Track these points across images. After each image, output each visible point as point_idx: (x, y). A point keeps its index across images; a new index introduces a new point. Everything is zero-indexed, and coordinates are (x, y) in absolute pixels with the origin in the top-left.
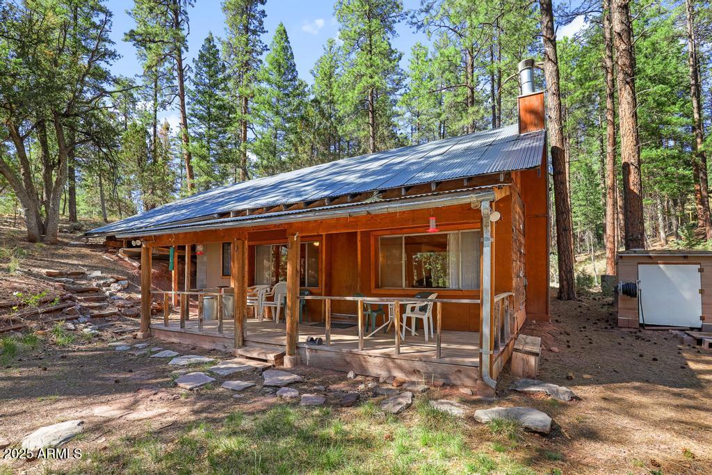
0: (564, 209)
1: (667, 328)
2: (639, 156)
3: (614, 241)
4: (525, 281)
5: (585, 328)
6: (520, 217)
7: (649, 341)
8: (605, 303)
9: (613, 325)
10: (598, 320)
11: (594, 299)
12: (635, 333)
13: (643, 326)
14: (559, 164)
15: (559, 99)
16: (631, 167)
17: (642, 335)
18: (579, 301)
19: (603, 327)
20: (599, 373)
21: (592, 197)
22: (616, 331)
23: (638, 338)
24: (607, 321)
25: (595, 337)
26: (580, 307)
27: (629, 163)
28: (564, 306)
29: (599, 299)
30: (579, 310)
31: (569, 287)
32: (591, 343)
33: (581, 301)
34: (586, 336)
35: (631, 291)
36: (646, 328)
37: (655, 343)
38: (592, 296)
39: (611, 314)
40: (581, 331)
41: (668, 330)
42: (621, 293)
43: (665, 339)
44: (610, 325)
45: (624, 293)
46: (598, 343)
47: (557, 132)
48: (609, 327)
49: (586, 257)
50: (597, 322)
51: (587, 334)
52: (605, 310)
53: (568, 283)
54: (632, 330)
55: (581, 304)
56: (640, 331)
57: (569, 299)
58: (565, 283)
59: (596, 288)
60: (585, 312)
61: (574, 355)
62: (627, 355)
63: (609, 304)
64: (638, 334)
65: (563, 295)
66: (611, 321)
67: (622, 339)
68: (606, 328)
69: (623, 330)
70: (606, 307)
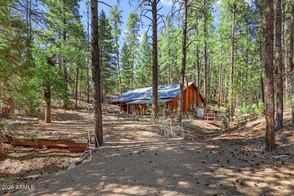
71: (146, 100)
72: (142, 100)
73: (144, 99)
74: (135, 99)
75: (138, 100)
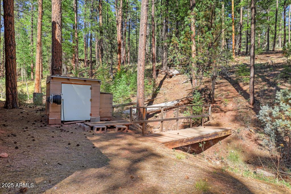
1: (75, 122)
3: (39, 74)
5: (27, 128)
7: (68, 131)
8: (38, 109)
9: (46, 123)
10: (35, 121)
11: (30, 107)
12: (60, 127)
13: (63, 122)
16: (57, 25)
17: (63, 128)
18: (20, 109)
19: (39, 126)
20: (48, 171)
21: (26, 49)
22: (48, 128)
23: (62, 130)
24: (41, 121)
25: (35, 135)
26: (21, 113)
27: (56, 22)
28: (9, 112)
29: (33, 107)
30: (21, 115)
31: (13, 99)
32: (34, 140)
33: (22, 109)
34: (29, 135)
35: (58, 101)
36: (65, 123)
37: (72, 133)
38: (28, 105)
39: (43, 116)
40: (25, 131)
41: (75, 123)
42: (52, 102)
43: (75, 129)
44: (44, 124)
46: (38, 139)
48: (43, 125)
49: (22, 84)
50: (35, 122)
51: (30, 133)
52: (38, 114)
53: (13, 96)
54: (57, 125)
55: (22, 111)
56: (62, 126)
57: (14, 108)
59: (30, 101)
60: (25, 116)
61: (23, 156)
62: (61, 146)
63: (40, 110)
64: (61, 128)
65: (8, 106)
66: (44, 121)
67: (53, 133)
68: (41, 126)
69: (52, 126)
70: (39, 112)
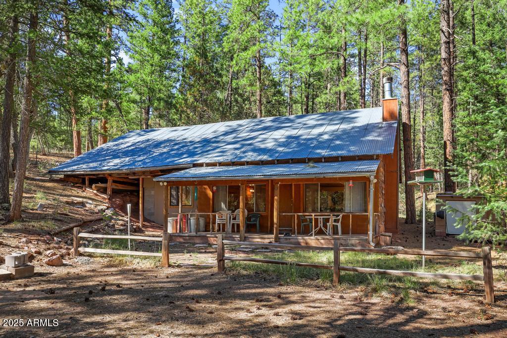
0: (409, 164)
2: (453, 135)
4: (385, 210)
6: (382, 173)
9: (433, 235)
12: (444, 238)
13: (448, 235)
14: (407, 134)
15: (409, 91)
18: (418, 224)
26: (418, 227)
28: (408, 227)
31: (412, 215)
35: (441, 216)
36: (450, 236)
37: (450, 242)
42: (436, 217)
45: (437, 216)
47: (406, 112)
53: (411, 213)
54: (442, 237)
57: (412, 223)
58: (410, 212)
65: (408, 221)
69: (438, 237)
71: (242, 164)
72: (221, 164)
73: (233, 164)
74: (188, 163)
75: (201, 165)
